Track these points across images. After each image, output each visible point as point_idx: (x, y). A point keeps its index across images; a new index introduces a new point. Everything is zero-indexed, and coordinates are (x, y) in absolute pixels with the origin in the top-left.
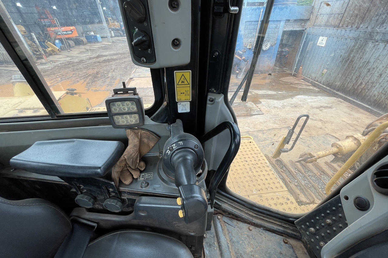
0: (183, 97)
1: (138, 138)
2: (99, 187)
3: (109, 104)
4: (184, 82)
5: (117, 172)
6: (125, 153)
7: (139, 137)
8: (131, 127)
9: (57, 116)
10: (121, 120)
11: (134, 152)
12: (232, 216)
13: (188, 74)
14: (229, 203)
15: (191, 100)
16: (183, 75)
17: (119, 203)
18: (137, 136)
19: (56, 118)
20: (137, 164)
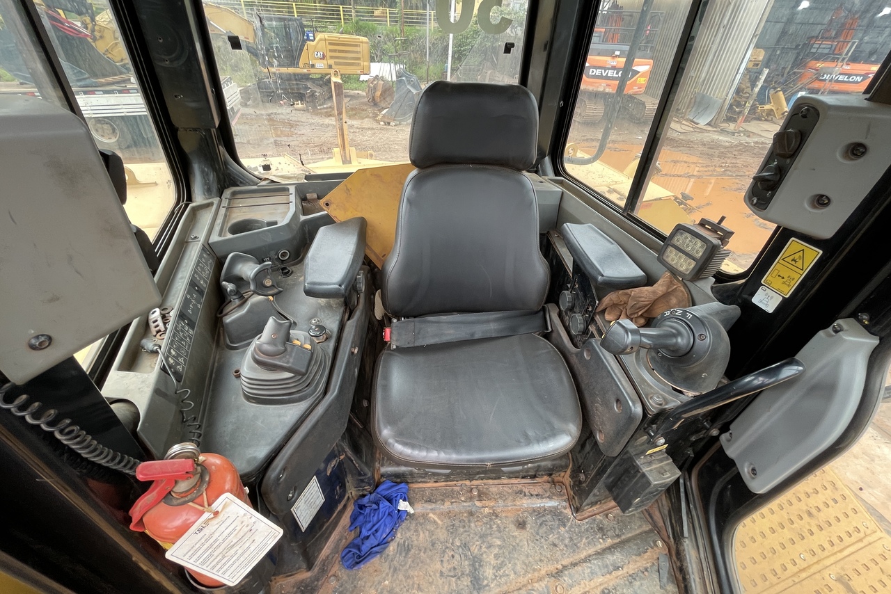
0: (777, 283)
1: (668, 289)
2: (585, 296)
3: (678, 229)
4: (796, 262)
5: (611, 300)
6: (637, 290)
7: (670, 290)
8: (674, 272)
9: (628, 214)
10: (672, 257)
11: (646, 298)
12: (681, 578)
13: (813, 255)
14: (702, 555)
15: (787, 297)
16: (803, 250)
17: (582, 326)
18: (668, 287)
19: (625, 215)
20: (636, 316)
